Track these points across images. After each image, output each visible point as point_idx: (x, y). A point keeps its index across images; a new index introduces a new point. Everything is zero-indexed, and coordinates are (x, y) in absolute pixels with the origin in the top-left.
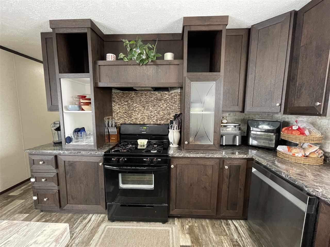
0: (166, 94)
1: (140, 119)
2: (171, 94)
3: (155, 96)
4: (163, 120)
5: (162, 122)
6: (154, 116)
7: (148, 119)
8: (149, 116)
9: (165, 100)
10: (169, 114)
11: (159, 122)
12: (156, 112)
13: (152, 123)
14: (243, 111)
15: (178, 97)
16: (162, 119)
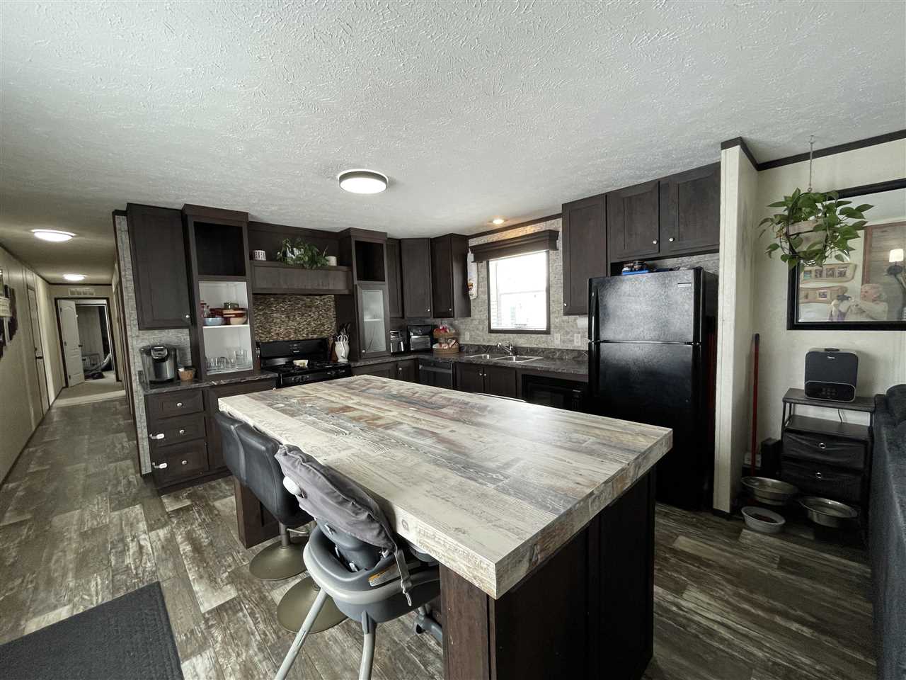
0: (317, 299)
1: (284, 335)
2: (324, 299)
3: (303, 303)
4: (315, 334)
5: (315, 336)
6: (303, 330)
7: (295, 333)
8: (296, 329)
9: (317, 307)
10: (323, 325)
11: (310, 336)
12: (305, 323)
13: (301, 338)
14: (403, 317)
15: (332, 303)
16: (314, 332)
